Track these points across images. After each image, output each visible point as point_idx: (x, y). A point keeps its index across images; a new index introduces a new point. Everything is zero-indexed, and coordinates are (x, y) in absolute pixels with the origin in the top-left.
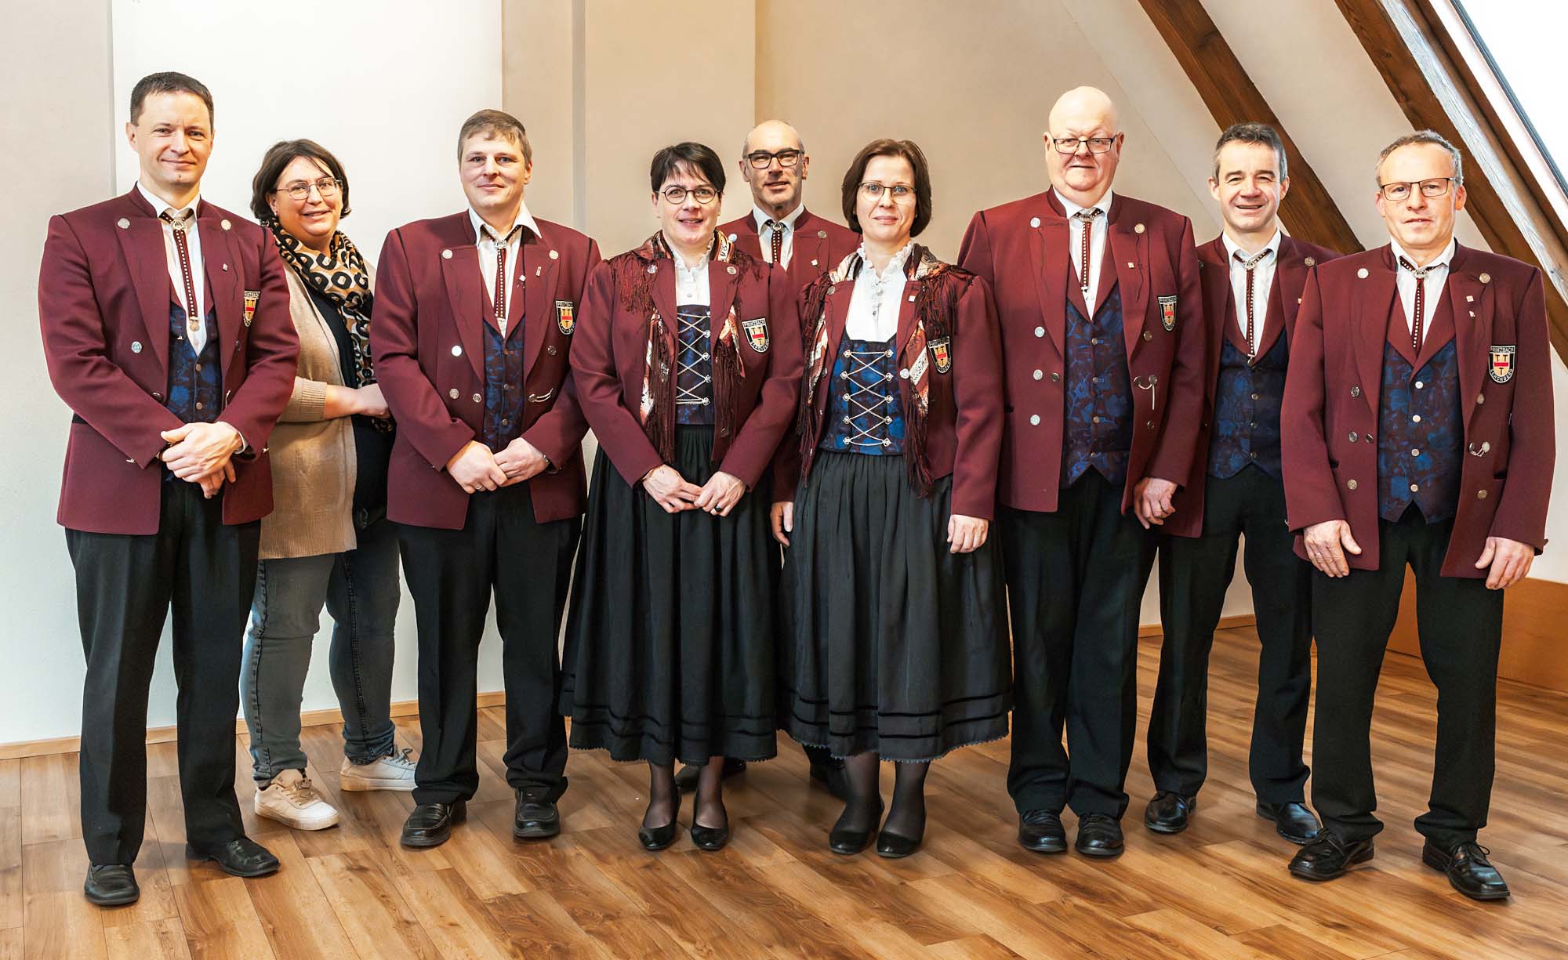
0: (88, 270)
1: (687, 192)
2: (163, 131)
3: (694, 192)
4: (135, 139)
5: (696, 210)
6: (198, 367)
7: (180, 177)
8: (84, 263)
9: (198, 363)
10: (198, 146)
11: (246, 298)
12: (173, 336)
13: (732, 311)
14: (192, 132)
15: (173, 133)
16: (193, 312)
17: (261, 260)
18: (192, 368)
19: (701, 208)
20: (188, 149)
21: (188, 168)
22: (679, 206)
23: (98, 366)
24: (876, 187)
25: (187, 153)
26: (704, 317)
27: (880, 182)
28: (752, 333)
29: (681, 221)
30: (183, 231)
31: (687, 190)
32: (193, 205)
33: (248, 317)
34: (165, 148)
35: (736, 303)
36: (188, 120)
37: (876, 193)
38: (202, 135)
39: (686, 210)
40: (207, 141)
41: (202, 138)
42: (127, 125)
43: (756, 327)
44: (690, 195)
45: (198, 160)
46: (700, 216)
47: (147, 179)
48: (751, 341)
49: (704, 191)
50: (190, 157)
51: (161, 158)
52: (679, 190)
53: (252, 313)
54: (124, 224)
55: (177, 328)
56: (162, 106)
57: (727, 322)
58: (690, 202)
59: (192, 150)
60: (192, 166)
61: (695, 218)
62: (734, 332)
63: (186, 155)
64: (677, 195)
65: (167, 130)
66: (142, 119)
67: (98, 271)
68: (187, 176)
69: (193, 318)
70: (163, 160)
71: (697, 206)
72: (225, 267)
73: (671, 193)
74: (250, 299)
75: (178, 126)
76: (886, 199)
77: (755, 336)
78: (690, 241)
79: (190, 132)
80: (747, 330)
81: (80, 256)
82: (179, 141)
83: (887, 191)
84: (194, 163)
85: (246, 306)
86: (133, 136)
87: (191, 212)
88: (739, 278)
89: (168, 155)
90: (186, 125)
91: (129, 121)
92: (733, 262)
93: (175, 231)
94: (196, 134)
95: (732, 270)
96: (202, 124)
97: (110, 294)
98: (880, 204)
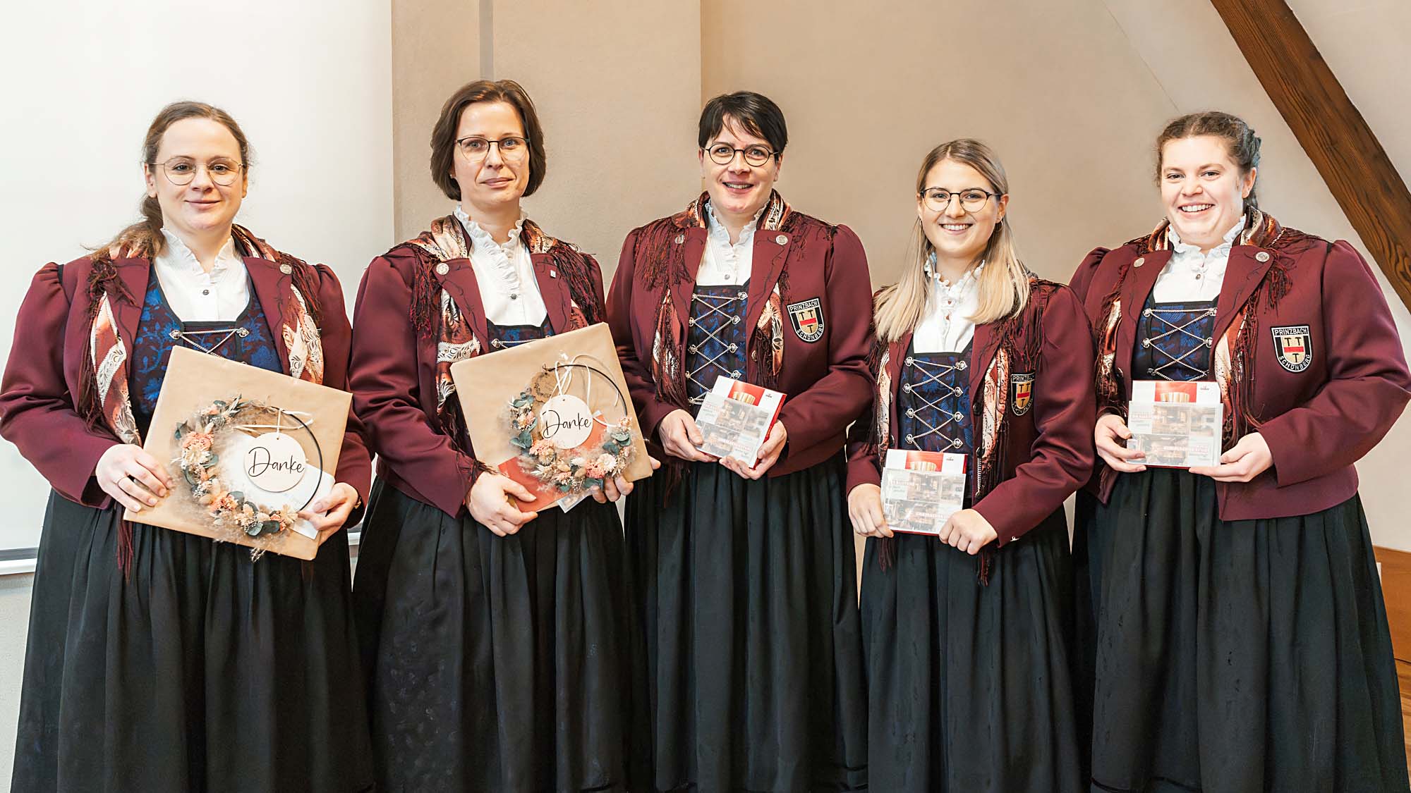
1: (735, 151)
3: (744, 152)
5: (744, 174)
13: (777, 290)
19: (751, 171)
22: (724, 167)
24: (478, 143)
26: (733, 299)
27: (483, 136)
28: (800, 319)
29: (725, 183)
31: (736, 149)
35: (782, 279)
37: (480, 150)
39: (732, 172)
43: (806, 312)
44: (739, 154)
46: (750, 179)
48: (798, 328)
49: (758, 152)
52: (727, 149)
57: (768, 304)
58: (738, 163)
61: (743, 182)
62: (778, 317)
64: (724, 154)
71: (746, 169)
73: (717, 151)
76: (494, 156)
77: (804, 322)
78: (734, 209)
80: (794, 315)
83: (494, 146)
88: (789, 249)
92: (785, 229)
95: (782, 240)
98: (487, 163)
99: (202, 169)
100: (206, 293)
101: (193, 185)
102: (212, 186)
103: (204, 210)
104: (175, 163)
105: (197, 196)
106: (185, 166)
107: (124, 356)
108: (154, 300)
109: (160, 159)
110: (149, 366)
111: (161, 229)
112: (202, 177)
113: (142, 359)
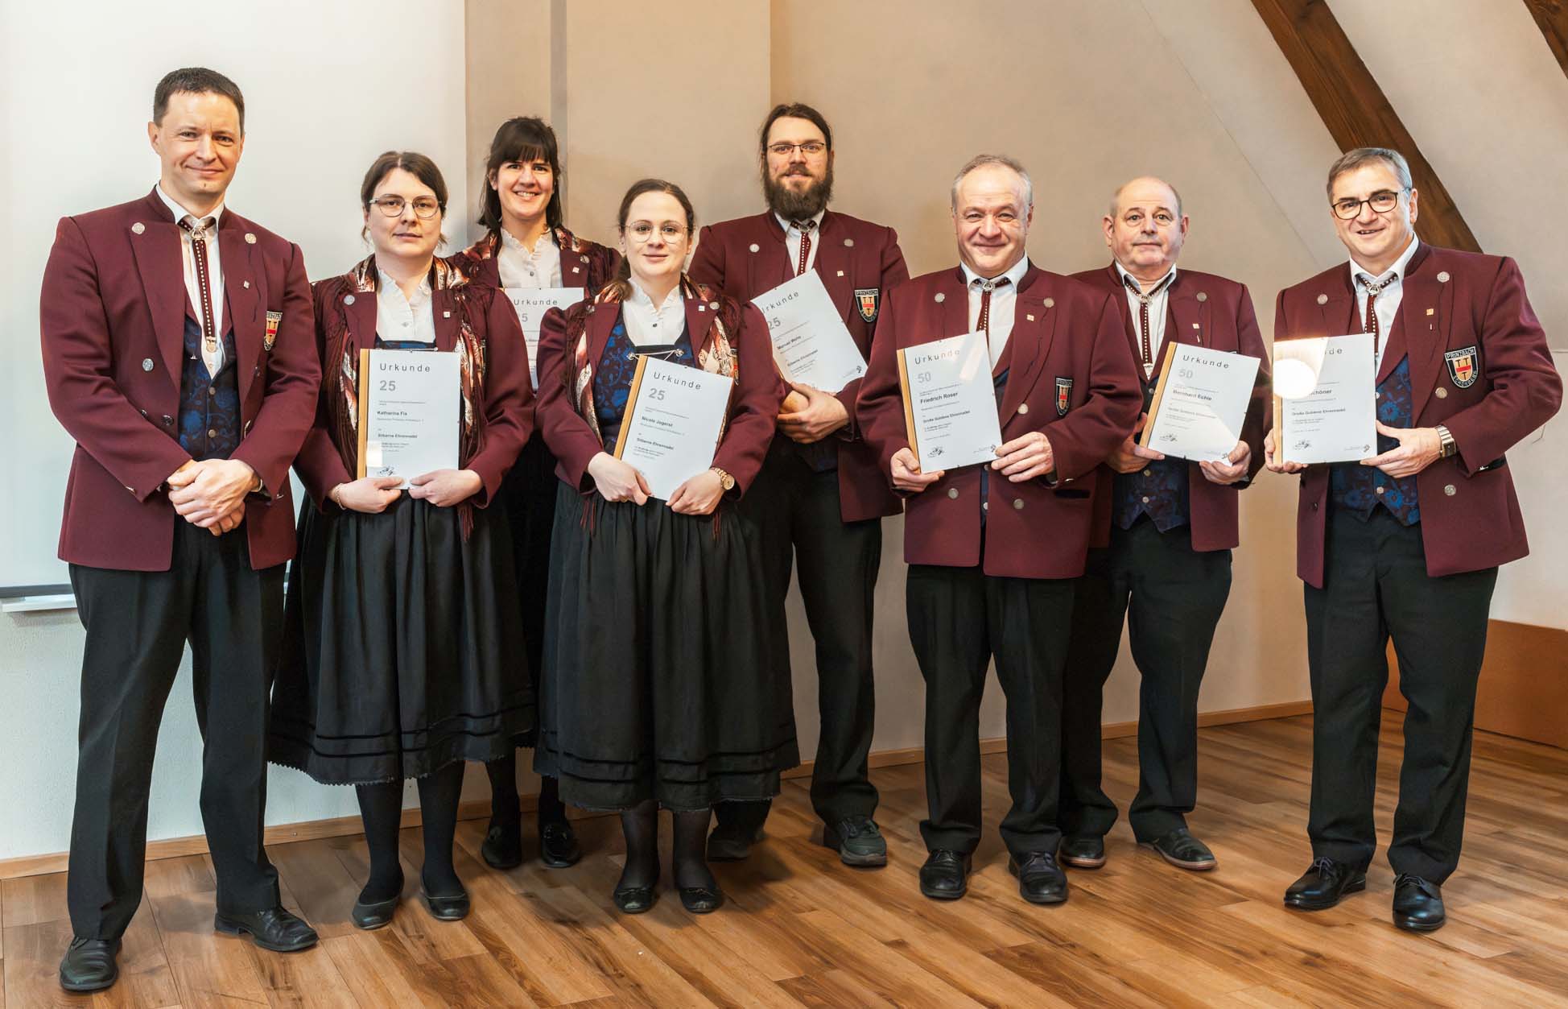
0: (96, 278)
2: (188, 134)
4: (157, 140)
6: (212, 391)
7: (205, 185)
8: (92, 270)
9: (212, 386)
10: (225, 152)
11: (268, 319)
12: (186, 354)
14: (220, 137)
15: (199, 138)
16: (210, 331)
17: (286, 277)
18: (207, 390)
20: (215, 156)
21: (213, 176)
23: (103, 385)
25: (214, 160)
30: (204, 241)
32: (216, 213)
33: (269, 340)
34: (190, 155)
36: (217, 124)
38: (231, 140)
40: (234, 147)
41: (231, 143)
42: (149, 124)
45: (227, 168)
47: (167, 184)
50: (218, 165)
51: (185, 164)
53: (274, 336)
54: (138, 228)
55: (191, 346)
56: (189, 106)
59: (219, 157)
60: (220, 174)
63: (213, 163)
65: (193, 134)
66: (166, 120)
67: (108, 280)
68: (212, 185)
69: (210, 338)
70: (187, 167)
72: (246, 284)
74: (273, 320)
75: (204, 131)
79: (218, 136)
81: (90, 263)
82: (206, 148)
84: (221, 171)
85: (267, 328)
86: (156, 137)
87: (212, 221)
89: (192, 161)
90: (214, 130)
91: (152, 120)
93: (194, 241)
94: (224, 139)
96: (231, 128)
97: (119, 306)
99: (656, 230)
100: (655, 326)
101: (649, 242)
102: (663, 243)
103: (655, 262)
104: (639, 225)
105: (653, 251)
106: (645, 227)
107: (590, 374)
108: (618, 331)
109: (629, 223)
110: (614, 380)
111: (629, 280)
112: (655, 236)
113: (608, 377)
